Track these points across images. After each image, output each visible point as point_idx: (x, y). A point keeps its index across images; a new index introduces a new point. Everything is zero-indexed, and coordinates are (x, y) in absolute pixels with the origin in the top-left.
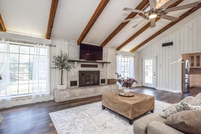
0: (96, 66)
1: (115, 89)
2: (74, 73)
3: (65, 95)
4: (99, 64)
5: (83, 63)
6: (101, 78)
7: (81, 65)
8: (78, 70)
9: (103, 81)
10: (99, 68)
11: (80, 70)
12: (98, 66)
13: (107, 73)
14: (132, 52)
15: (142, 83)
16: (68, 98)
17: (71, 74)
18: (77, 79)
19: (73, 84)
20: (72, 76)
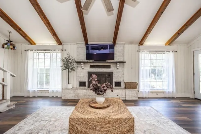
0: (109, 67)
1: (132, 95)
2: (83, 74)
3: (70, 93)
4: (112, 64)
5: (92, 64)
6: (115, 80)
7: (90, 65)
8: (87, 71)
9: (118, 84)
10: (112, 69)
11: (89, 71)
12: (111, 66)
13: (123, 74)
14: (169, 45)
15: (194, 92)
16: (72, 97)
17: (80, 74)
18: (85, 79)
19: (82, 84)
20: (81, 77)
